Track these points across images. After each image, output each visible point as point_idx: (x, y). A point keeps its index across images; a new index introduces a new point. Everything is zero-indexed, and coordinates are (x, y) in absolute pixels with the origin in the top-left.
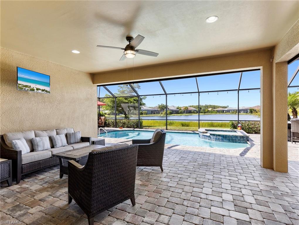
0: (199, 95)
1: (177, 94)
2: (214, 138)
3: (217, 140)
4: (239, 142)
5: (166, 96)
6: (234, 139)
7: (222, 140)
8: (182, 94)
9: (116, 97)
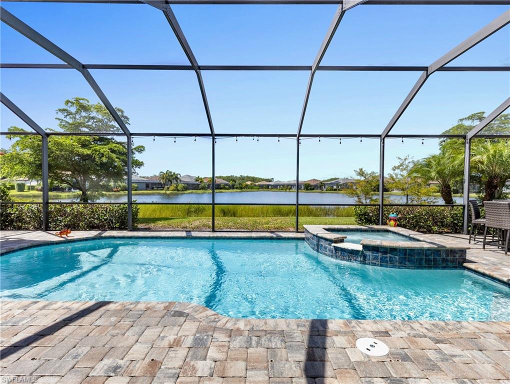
0: (298, 143)
1: (243, 137)
2: (375, 258)
3: (387, 262)
4: (444, 265)
5: (213, 139)
6: (432, 258)
7: (400, 263)
8: (256, 138)
9: (48, 135)
